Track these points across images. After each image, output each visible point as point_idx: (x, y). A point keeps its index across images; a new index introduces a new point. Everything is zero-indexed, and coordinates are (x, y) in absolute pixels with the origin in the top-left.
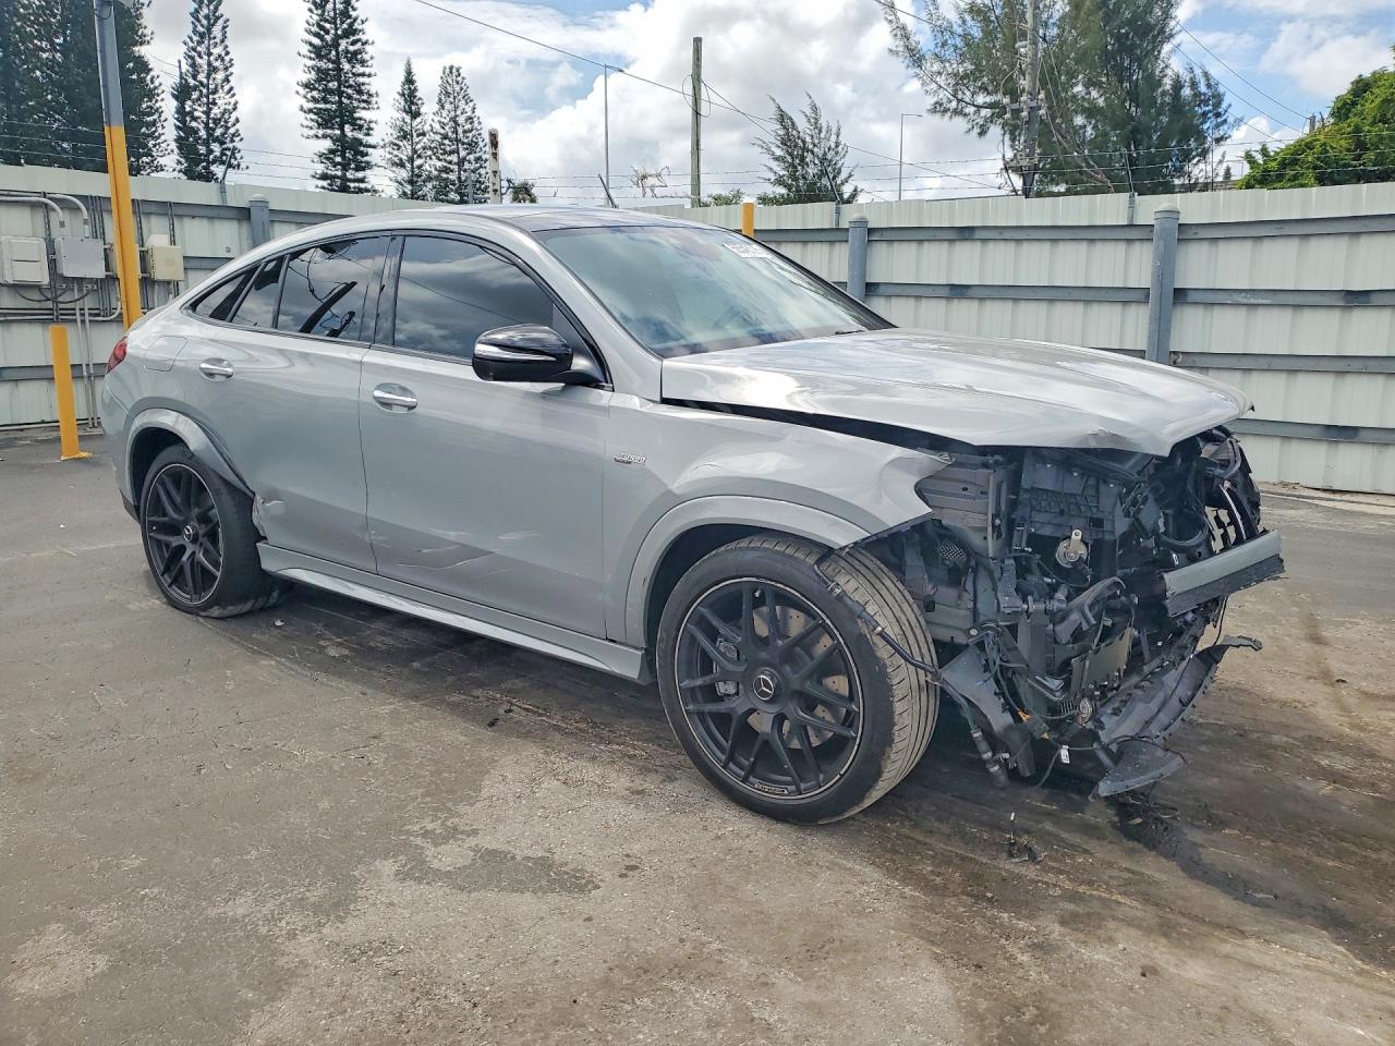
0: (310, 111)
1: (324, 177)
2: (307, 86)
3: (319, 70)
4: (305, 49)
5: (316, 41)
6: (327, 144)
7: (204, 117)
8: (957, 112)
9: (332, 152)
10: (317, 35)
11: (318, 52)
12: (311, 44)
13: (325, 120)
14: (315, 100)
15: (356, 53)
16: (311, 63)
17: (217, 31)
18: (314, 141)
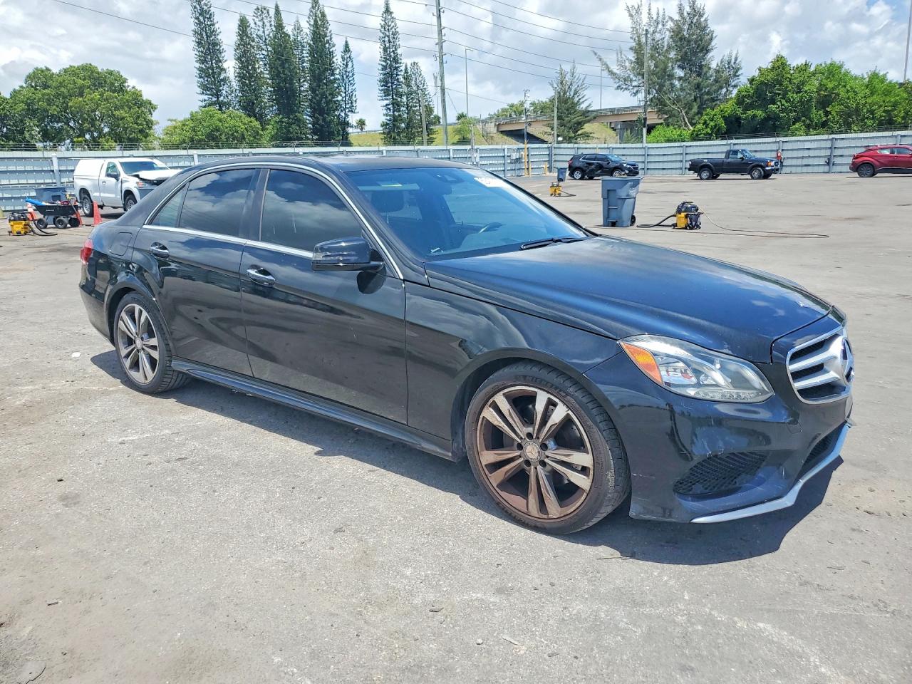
0: (382, 90)
1: (387, 115)
2: (380, 81)
3: (385, 74)
4: (380, 67)
5: (384, 64)
6: (387, 102)
7: (344, 95)
8: (626, 89)
9: (387, 105)
10: (385, 62)
11: (384, 68)
12: (382, 65)
13: (386, 93)
14: (382, 86)
15: (399, 67)
16: (381, 72)
17: (350, 64)
18: (382, 101)
